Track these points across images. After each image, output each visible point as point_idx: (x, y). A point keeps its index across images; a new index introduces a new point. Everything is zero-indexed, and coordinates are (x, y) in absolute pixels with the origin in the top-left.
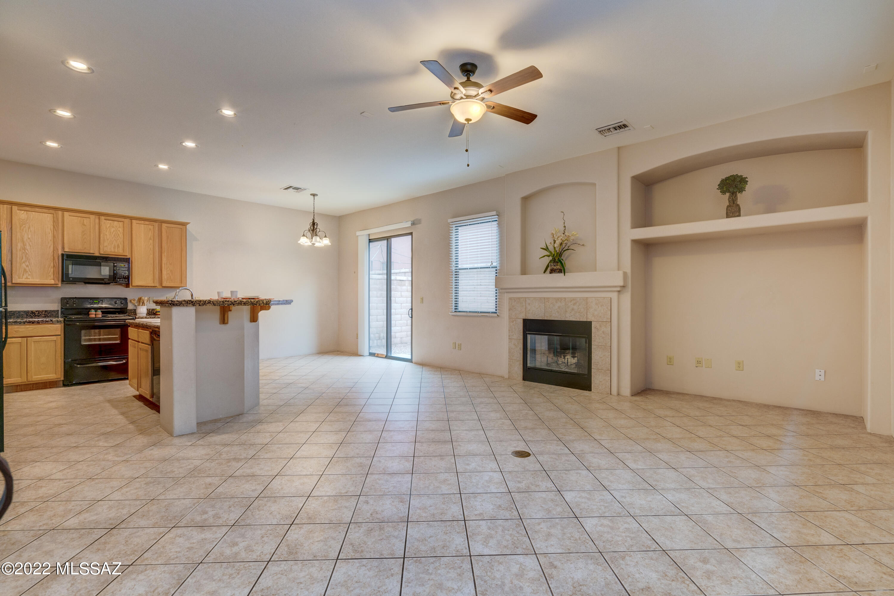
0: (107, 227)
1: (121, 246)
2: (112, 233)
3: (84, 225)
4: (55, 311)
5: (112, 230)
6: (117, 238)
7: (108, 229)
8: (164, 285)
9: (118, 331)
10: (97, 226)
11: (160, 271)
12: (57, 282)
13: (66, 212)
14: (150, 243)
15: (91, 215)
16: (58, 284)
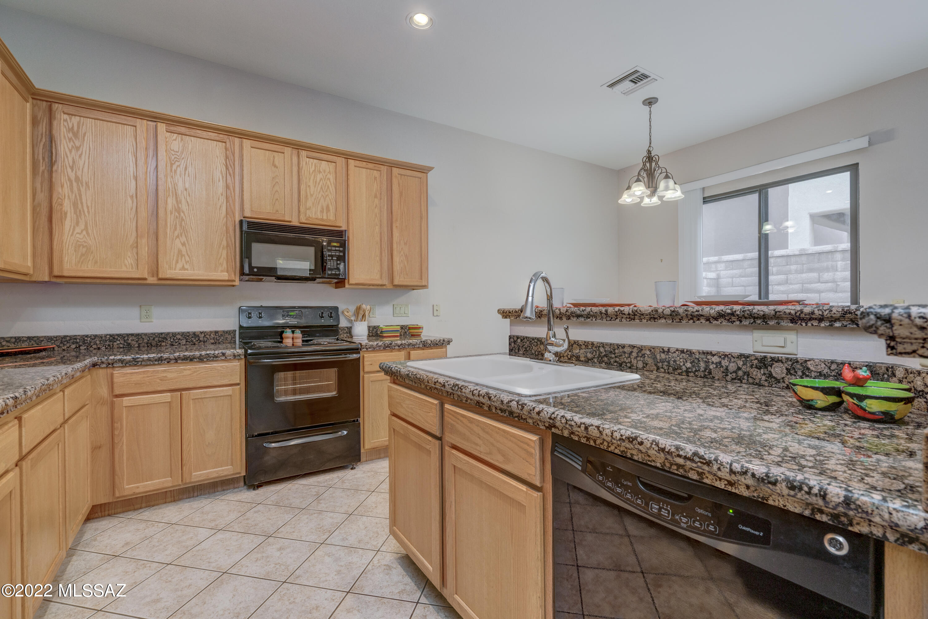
0: (311, 172)
1: (332, 208)
2: (319, 184)
3: (275, 166)
4: (230, 331)
5: (319, 176)
6: (326, 194)
7: (313, 176)
8: (396, 282)
9: (333, 372)
10: (295, 169)
11: (390, 256)
12: (233, 277)
13: (247, 140)
14: (375, 205)
15: (286, 148)
16: (234, 281)
